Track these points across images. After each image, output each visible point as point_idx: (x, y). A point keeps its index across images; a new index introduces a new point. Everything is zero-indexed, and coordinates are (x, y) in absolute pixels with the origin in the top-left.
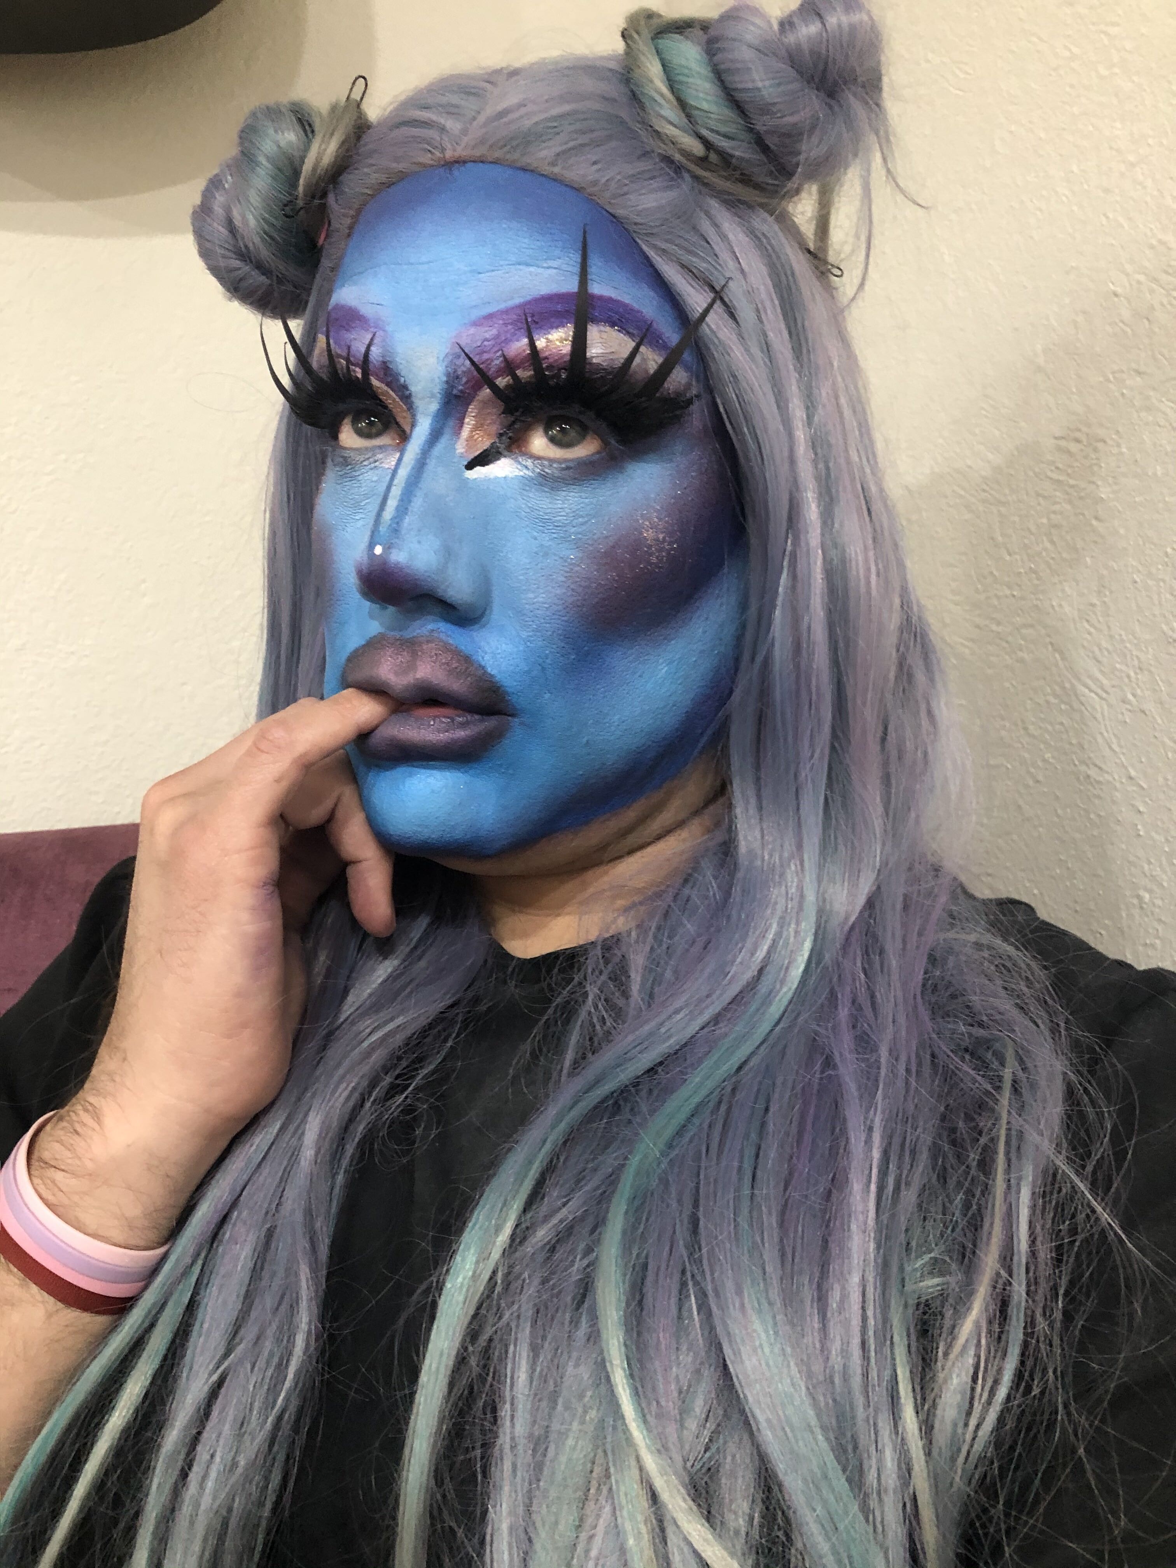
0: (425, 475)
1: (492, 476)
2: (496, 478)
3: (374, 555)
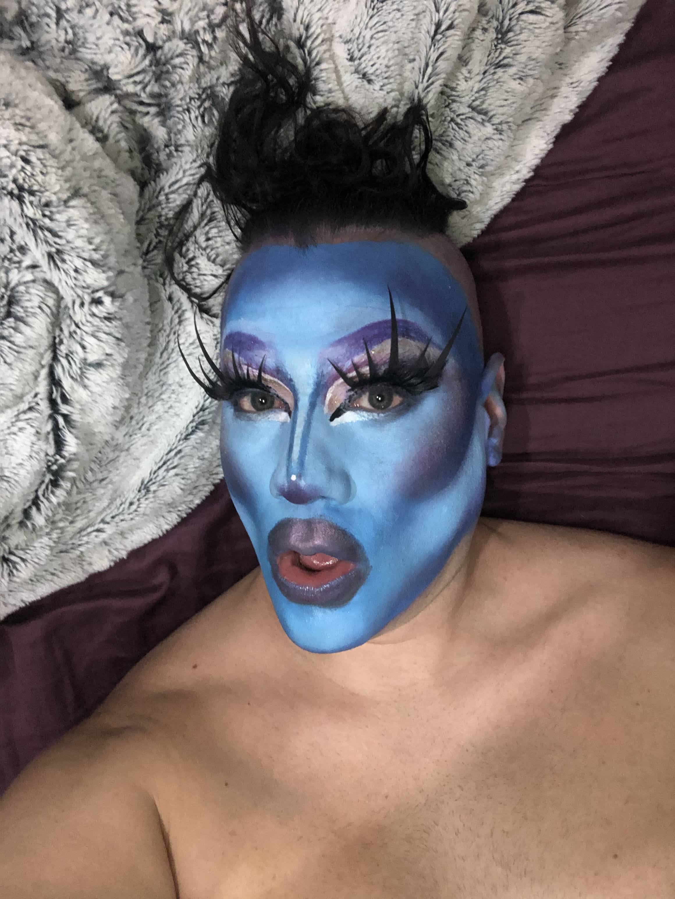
1: (343, 423)
3: (291, 480)
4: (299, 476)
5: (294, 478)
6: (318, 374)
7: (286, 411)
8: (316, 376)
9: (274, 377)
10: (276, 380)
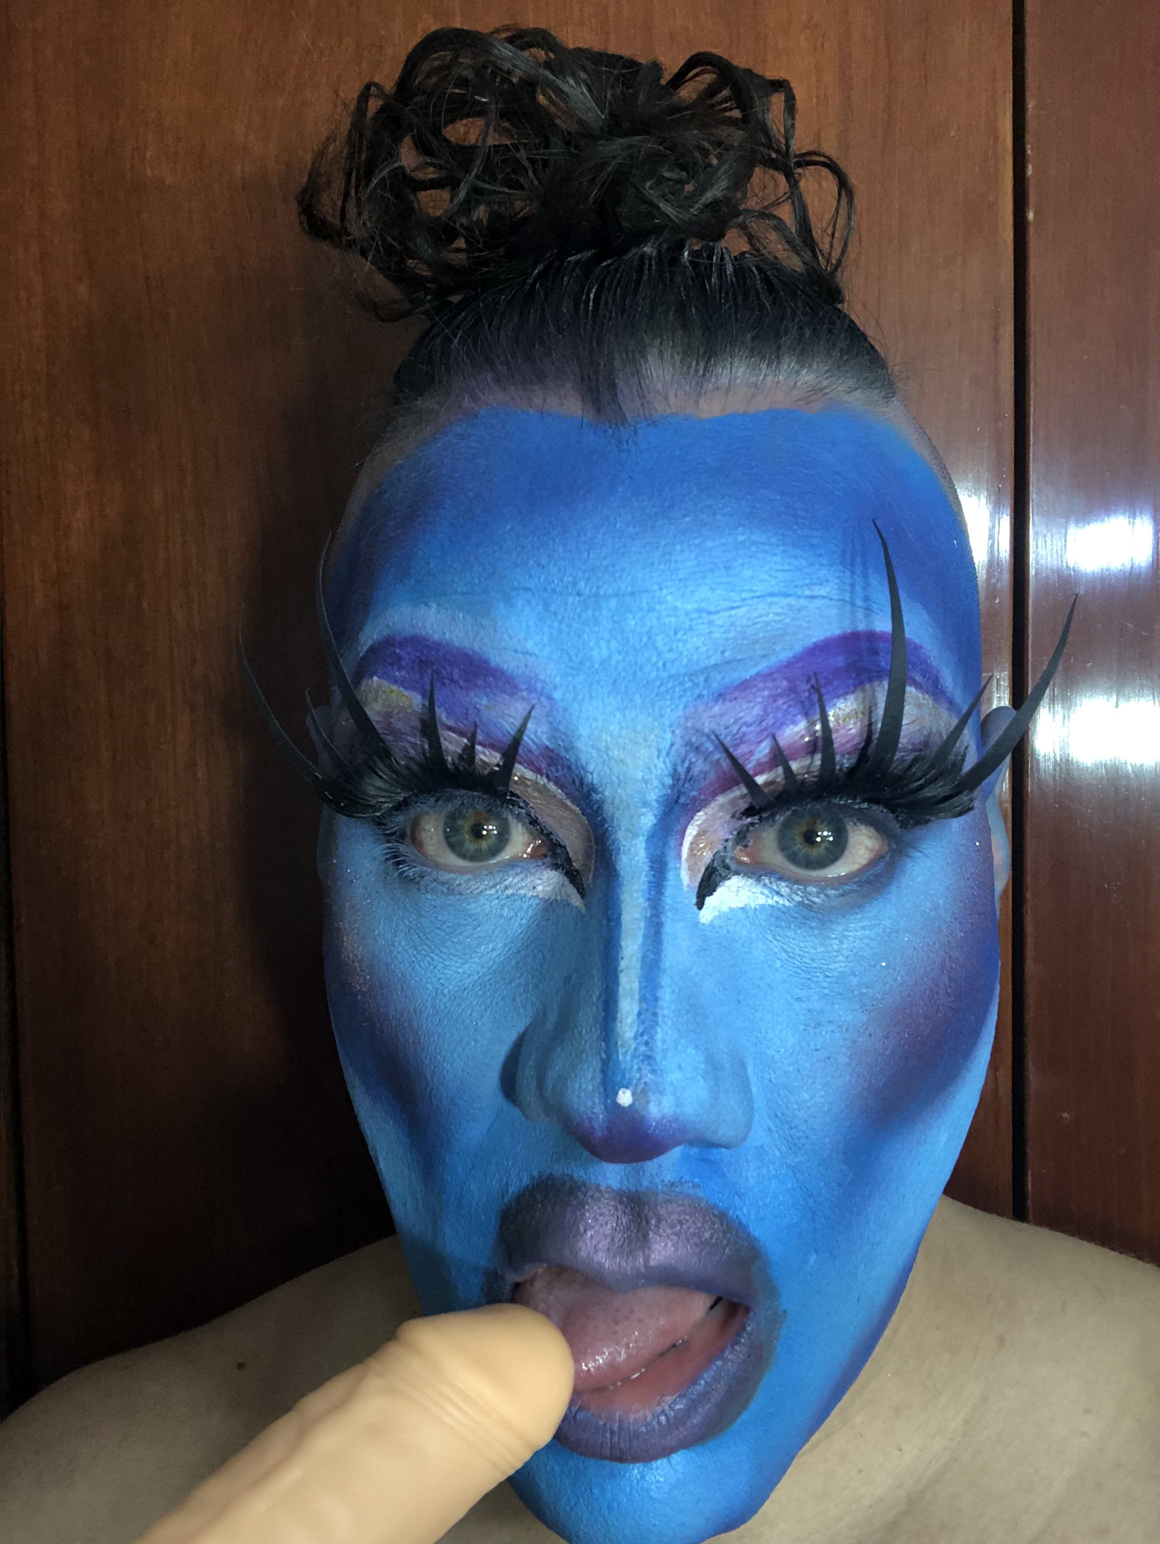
0: (665, 945)
1: (725, 909)
2: (732, 910)
3: (618, 1106)
4: (641, 1094)
5: (625, 1098)
6: (675, 775)
7: (556, 867)
8: (669, 781)
9: (538, 771)
10: (543, 781)
